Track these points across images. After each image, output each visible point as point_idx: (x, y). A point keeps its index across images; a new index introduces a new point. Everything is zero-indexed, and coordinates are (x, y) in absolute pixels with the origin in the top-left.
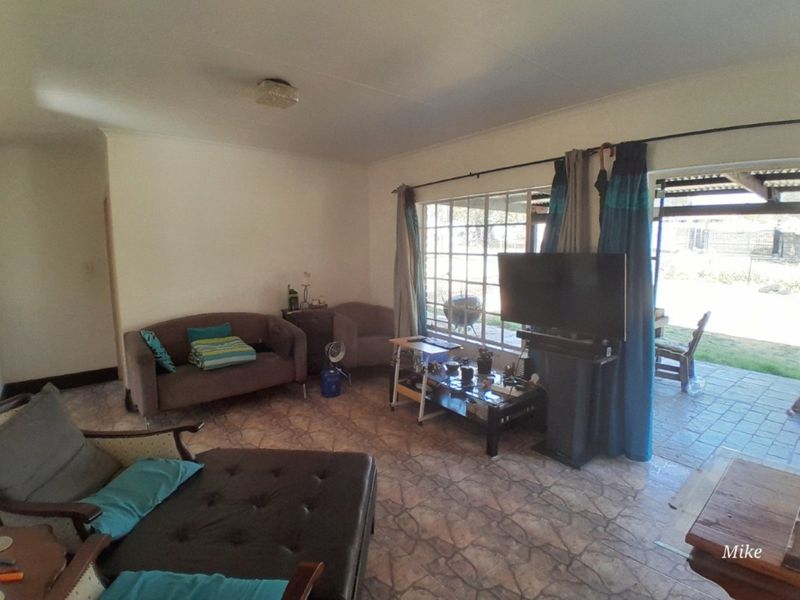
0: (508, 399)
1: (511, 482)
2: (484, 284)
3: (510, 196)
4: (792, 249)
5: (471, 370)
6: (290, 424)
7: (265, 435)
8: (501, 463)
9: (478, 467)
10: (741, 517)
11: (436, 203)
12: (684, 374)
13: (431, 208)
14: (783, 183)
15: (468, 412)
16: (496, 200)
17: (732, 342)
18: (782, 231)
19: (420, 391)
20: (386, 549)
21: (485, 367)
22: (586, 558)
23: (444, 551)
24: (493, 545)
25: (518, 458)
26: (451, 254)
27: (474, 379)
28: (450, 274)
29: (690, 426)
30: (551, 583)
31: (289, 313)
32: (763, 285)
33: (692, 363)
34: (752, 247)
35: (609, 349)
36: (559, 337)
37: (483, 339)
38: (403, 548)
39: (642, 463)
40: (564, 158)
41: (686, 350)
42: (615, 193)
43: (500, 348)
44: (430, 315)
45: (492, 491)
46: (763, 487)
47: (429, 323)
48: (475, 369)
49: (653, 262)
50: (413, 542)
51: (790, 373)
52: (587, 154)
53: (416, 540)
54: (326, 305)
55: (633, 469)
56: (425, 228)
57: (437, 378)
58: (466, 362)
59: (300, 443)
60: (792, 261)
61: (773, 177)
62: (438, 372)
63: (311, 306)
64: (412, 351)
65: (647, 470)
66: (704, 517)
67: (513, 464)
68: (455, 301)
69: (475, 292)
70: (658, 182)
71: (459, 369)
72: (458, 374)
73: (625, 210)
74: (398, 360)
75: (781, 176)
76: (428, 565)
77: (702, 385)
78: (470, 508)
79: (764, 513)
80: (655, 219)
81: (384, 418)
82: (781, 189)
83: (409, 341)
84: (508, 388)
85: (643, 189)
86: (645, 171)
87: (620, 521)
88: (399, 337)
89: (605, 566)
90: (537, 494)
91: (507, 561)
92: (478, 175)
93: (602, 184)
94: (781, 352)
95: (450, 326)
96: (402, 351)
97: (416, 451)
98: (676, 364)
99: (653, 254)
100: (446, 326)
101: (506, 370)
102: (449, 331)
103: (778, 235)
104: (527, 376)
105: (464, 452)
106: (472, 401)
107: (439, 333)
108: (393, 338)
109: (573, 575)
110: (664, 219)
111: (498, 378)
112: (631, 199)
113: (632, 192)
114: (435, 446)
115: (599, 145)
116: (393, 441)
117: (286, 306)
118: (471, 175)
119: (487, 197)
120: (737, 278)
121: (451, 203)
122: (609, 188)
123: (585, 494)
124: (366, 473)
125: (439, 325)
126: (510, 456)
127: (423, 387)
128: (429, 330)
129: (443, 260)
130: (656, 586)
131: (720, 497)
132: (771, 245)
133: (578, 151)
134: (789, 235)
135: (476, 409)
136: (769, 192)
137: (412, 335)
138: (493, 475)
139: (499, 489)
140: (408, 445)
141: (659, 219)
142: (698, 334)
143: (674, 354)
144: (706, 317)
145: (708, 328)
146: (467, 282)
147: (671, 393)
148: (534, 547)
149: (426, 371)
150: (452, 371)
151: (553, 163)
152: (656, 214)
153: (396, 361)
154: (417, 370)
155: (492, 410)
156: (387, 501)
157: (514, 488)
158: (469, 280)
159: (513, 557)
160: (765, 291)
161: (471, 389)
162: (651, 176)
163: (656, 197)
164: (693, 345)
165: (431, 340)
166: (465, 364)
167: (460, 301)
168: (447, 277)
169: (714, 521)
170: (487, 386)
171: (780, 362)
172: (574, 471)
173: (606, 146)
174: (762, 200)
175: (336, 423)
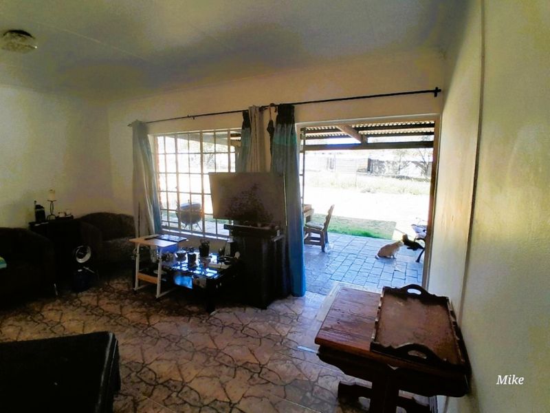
0: (220, 271)
1: (224, 327)
2: (203, 194)
3: (217, 133)
4: (377, 169)
5: (195, 255)
6: (44, 318)
7: (21, 330)
8: (217, 316)
9: (201, 322)
10: (345, 322)
11: (164, 136)
12: (323, 241)
13: (160, 139)
14: (369, 132)
15: (193, 285)
16: (208, 136)
17: (348, 221)
18: (372, 159)
19: (156, 276)
20: (130, 398)
21: (205, 252)
22: (270, 365)
23: (175, 387)
24: (210, 374)
25: (228, 309)
26: (177, 173)
27: (197, 262)
28: (177, 188)
29: (326, 271)
30: (249, 388)
31: (37, 225)
32: (362, 189)
33: (326, 234)
34: (357, 169)
35: (278, 231)
36: (250, 227)
37: (203, 233)
38: (144, 394)
39: (302, 298)
40: (247, 110)
41: (323, 227)
42: (278, 135)
43: (215, 237)
44: (164, 218)
45: (210, 336)
46: (356, 302)
47: (164, 224)
48: (197, 254)
49: (301, 178)
50: (152, 387)
51: (376, 235)
52: (262, 109)
53: (155, 386)
54: (72, 216)
55: (296, 302)
56: (156, 154)
57: (170, 264)
58: (192, 250)
59: (53, 332)
60: (377, 175)
61: (363, 129)
62: (170, 260)
63: (58, 218)
64: (149, 246)
65: (304, 301)
66: (325, 325)
67: (224, 315)
68: (183, 207)
69: (197, 200)
70: (302, 130)
71: (186, 256)
72: (185, 260)
73: (284, 146)
74: (138, 255)
75: (367, 128)
76: (164, 400)
77: (332, 247)
78: (195, 352)
79: (357, 318)
80: (301, 152)
81: (128, 301)
82: (369, 136)
83: (146, 239)
84: (220, 264)
85: (293, 133)
86: (294, 123)
87: (290, 336)
88: (139, 237)
89: (282, 367)
90: (241, 331)
91: (220, 382)
92: (194, 117)
93: (271, 130)
94: (372, 224)
95: (180, 225)
96: (140, 248)
97: (154, 320)
98: (319, 236)
99: (301, 172)
100: (176, 226)
101: (219, 252)
102: (179, 229)
103: (370, 161)
104: (233, 254)
105: (190, 314)
106: (196, 276)
107: (171, 231)
108: (134, 237)
109: (263, 379)
110: (306, 152)
111: (214, 259)
112: (287, 139)
113: (287, 135)
114: (169, 314)
115: (268, 104)
116: (135, 317)
117: (33, 219)
118: (188, 117)
119: (201, 133)
120: (350, 185)
121: (175, 136)
122: (275, 132)
123: (270, 324)
124: (107, 346)
125: (172, 225)
126: (223, 310)
127: (159, 272)
128: (164, 230)
129: (172, 178)
130: (311, 372)
131: (333, 312)
132: (366, 166)
133: (256, 107)
134: (375, 161)
135: (198, 282)
136: (362, 138)
137: (150, 235)
138: (211, 325)
139: (215, 333)
140: (148, 316)
141: (303, 152)
142: (328, 218)
143: (317, 230)
144: (332, 209)
145: (334, 214)
146: (191, 193)
147: (317, 253)
148: (237, 366)
149: (161, 260)
150: (181, 257)
151: (241, 113)
152: (301, 149)
153: (136, 256)
154: (154, 260)
155: (209, 280)
156: (130, 363)
157: (225, 330)
158: (192, 192)
159: (224, 378)
160: (364, 192)
161: (194, 269)
162: (297, 126)
163: (301, 139)
164: (326, 224)
165: (166, 237)
166: (191, 252)
167: (186, 207)
168: (176, 190)
169: (330, 327)
170: (205, 265)
171: (372, 230)
172: (263, 311)
173: (272, 105)
174: (358, 142)
175: (85, 311)
